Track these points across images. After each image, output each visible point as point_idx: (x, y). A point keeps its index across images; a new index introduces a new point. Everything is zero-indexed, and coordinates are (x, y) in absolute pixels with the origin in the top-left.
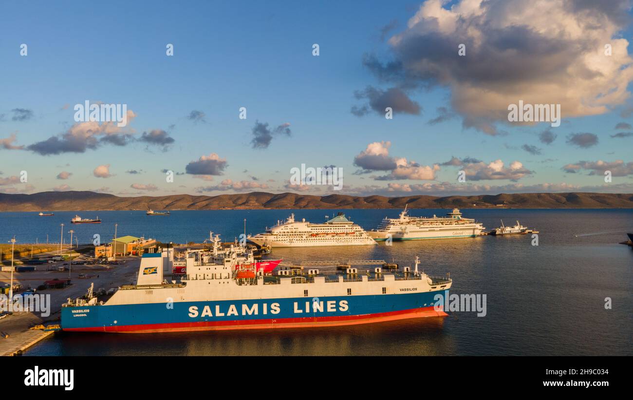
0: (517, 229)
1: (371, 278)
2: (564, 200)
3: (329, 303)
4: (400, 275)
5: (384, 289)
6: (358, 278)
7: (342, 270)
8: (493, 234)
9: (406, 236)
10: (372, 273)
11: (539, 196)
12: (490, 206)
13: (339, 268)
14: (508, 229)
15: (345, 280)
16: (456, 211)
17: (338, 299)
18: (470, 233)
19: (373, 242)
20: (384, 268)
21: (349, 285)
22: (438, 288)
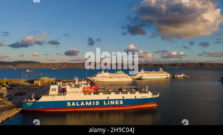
0: (182, 75)
1: (131, 93)
2: (199, 65)
3: (116, 101)
4: (141, 92)
5: (135, 97)
6: (126, 93)
7: (121, 90)
8: (174, 77)
9: (143, 78)
10: (131, 91)
11: (190, 64)
12: (173, 67)
13: (120, 89)
14: (179, 76)
15: (122, 93)
16: (161, 69)
17: (119, 100)
18: (166, 77)
19: (132, 80)
20: (135, 89)
21: (123, 95)
22: (155, 96)
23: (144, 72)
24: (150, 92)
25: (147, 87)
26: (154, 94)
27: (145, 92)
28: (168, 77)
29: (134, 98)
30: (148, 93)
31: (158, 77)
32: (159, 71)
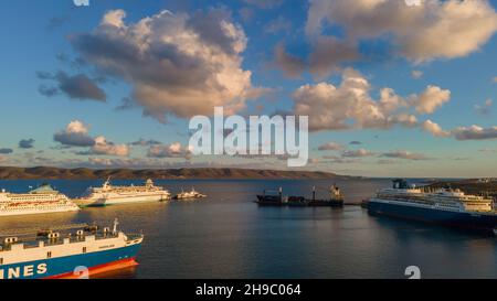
0: (192, 194)
1: (72, 241)
2: (222, 173)
3: (26, 268)
4: (100, 235)
5: (84, 249)
6: (59, 241)
7: (43, 236)
8: (176, 198)
9: (107, 202)
10: (74, 235)
11: (208, 170)
12: (175, 177)
13: (40, 234)
14: (186, 194)
15: (46, 244)
16: (149, 181)
17: (36, 263)
18: (159, 198)
19: (77, 208)
20: (85, 230)
21: (49, 248)
22: (132, 243)
23: (109, 188)
24: (121, 235)
25: (116, 223)
26: (130, 238)
27: (111, 235)
28: (165, 197)
29: (81, 252)
30: (117, 236)
31: (143, 199)
32: (144, 185)
